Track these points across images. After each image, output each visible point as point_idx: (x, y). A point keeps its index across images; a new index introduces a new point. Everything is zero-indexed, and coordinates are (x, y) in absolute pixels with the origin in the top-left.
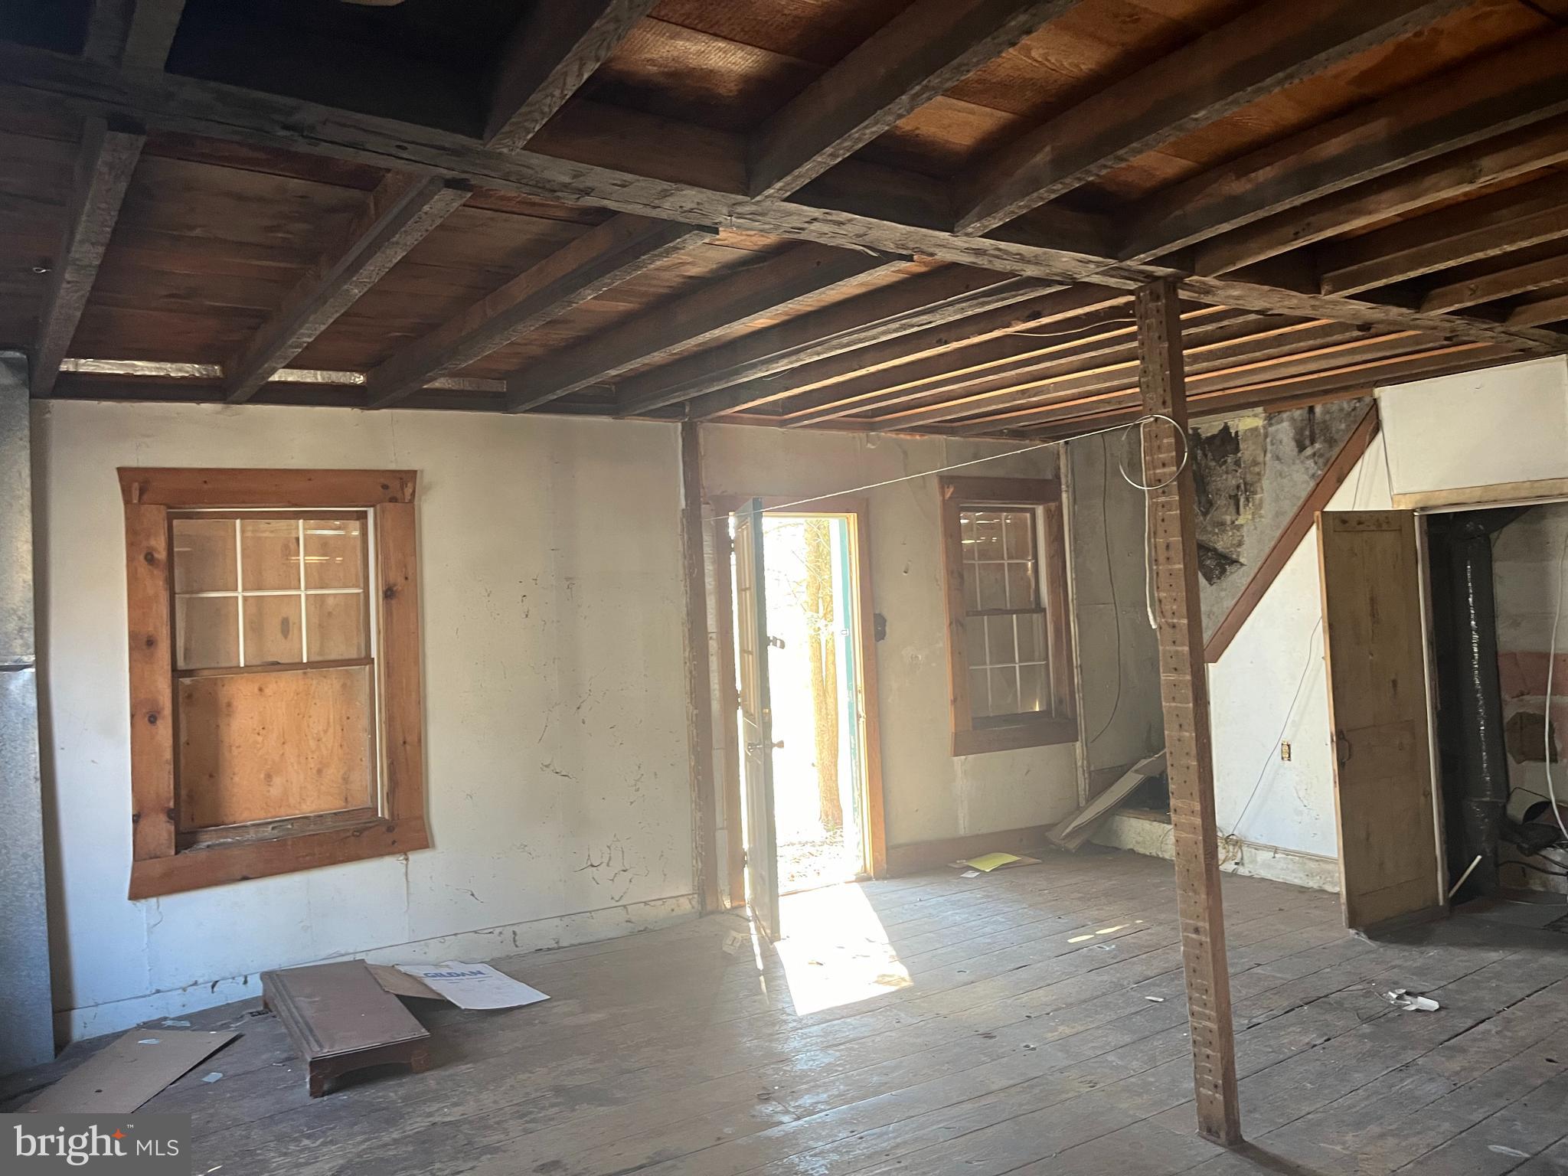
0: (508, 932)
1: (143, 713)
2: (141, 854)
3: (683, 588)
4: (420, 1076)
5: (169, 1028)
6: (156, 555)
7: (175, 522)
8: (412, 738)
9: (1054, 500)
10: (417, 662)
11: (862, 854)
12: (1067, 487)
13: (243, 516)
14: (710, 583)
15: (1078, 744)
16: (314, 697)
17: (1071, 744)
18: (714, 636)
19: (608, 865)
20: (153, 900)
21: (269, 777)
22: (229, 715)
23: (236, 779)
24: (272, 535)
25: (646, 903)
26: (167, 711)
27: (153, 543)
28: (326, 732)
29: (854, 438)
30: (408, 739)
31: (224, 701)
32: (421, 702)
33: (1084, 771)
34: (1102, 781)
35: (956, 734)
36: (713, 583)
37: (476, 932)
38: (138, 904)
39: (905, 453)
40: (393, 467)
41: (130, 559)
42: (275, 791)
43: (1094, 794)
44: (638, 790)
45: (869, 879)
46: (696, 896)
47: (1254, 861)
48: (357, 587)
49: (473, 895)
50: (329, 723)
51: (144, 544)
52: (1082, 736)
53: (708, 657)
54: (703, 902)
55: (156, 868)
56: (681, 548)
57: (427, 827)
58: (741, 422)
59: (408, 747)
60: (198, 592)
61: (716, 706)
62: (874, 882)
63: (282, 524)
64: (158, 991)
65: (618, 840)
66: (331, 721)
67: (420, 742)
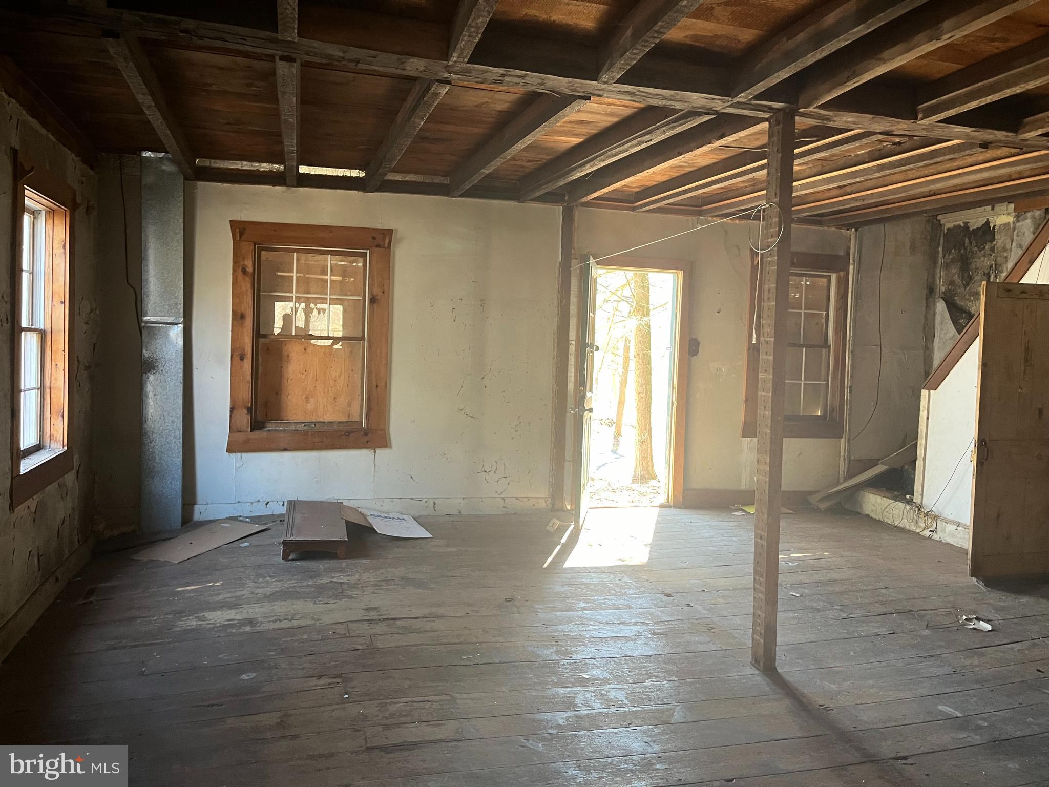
0: (431, 502)
1: (237, 355)
2: (234, 429)
3: (556, 312)
4: (341, 560)
5: (241, 521)
6: (247, 269)
7: (263, 252)
8: (382, 385)
9: (842, 270)
10: (387, 341)
11: (667, 491)
12: (854, 261)
13: (298, 251)
14: (573, 310)
15: (843, 440)
16: (334, 357)
17: (838, 439)
18: (574, 343)
19: (495, 473)
20: (239, 454)
21: (307, 398)
22: (288, 362)
23: (290, 397)
24: (315, 263)
25: (517, 498)
26: (249, 355)
27: (246, 263)
28: (339, 377)
29: (688, 220)
30: (379, 385)
31: (285, 354)
32: (388, 365)
33: (845, 459)
34: (857, 466)
35: (745, 423)
36: (576, 310)
37: (412, 499)
38: (231, 454)
39: (726, 232)
40: (380, 226)
41: (234, 271)
42: (310, 407)
43: (849, 476)
44: (517, 431)
45: (669, 507)
46: (550, 499)
47: (944, 531)
48: (359, 295)
49: (412, 477)
50: (341, 372)
51: (242, 263)
52: (846, 435)
53: (568, 356)
54: (553, 504)
55: (241, 437)
56: (557, 286)
57: (387, 435)
58: (598, 206)
59: (379, 389)
60: (272, 292)
61: (571, 386)
62: (672, 509)
63: (321, 257)
64: (239, 502)
65: (502, 459)
66: (343, 371)
67: (387, 387)
